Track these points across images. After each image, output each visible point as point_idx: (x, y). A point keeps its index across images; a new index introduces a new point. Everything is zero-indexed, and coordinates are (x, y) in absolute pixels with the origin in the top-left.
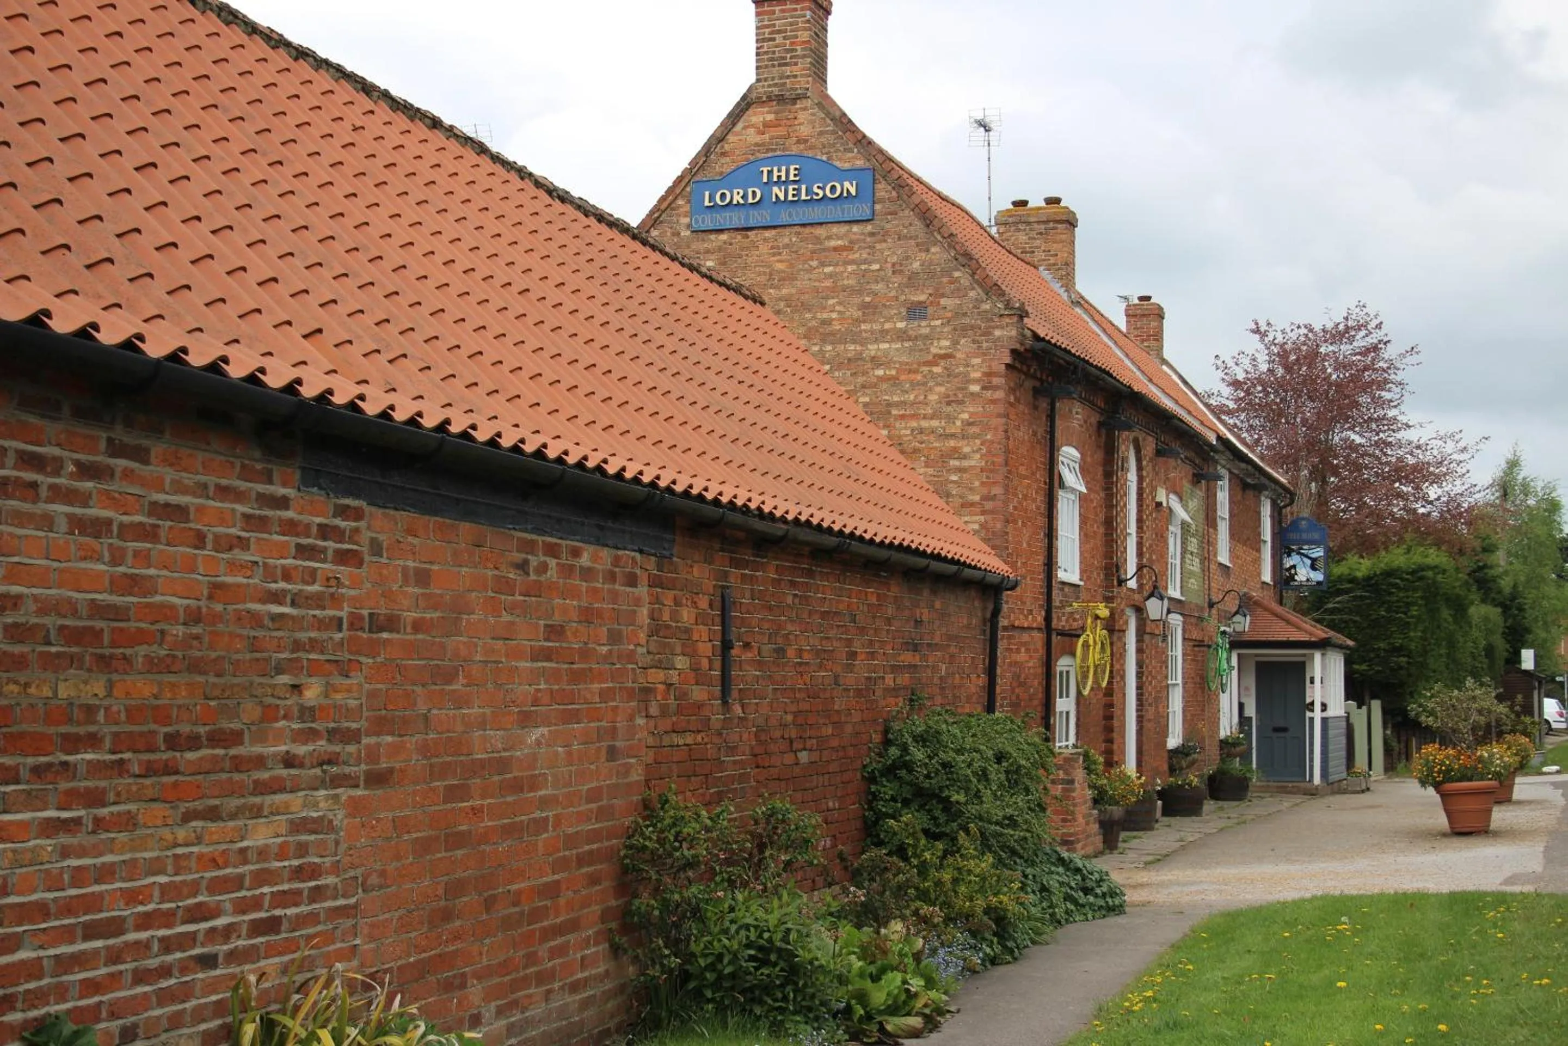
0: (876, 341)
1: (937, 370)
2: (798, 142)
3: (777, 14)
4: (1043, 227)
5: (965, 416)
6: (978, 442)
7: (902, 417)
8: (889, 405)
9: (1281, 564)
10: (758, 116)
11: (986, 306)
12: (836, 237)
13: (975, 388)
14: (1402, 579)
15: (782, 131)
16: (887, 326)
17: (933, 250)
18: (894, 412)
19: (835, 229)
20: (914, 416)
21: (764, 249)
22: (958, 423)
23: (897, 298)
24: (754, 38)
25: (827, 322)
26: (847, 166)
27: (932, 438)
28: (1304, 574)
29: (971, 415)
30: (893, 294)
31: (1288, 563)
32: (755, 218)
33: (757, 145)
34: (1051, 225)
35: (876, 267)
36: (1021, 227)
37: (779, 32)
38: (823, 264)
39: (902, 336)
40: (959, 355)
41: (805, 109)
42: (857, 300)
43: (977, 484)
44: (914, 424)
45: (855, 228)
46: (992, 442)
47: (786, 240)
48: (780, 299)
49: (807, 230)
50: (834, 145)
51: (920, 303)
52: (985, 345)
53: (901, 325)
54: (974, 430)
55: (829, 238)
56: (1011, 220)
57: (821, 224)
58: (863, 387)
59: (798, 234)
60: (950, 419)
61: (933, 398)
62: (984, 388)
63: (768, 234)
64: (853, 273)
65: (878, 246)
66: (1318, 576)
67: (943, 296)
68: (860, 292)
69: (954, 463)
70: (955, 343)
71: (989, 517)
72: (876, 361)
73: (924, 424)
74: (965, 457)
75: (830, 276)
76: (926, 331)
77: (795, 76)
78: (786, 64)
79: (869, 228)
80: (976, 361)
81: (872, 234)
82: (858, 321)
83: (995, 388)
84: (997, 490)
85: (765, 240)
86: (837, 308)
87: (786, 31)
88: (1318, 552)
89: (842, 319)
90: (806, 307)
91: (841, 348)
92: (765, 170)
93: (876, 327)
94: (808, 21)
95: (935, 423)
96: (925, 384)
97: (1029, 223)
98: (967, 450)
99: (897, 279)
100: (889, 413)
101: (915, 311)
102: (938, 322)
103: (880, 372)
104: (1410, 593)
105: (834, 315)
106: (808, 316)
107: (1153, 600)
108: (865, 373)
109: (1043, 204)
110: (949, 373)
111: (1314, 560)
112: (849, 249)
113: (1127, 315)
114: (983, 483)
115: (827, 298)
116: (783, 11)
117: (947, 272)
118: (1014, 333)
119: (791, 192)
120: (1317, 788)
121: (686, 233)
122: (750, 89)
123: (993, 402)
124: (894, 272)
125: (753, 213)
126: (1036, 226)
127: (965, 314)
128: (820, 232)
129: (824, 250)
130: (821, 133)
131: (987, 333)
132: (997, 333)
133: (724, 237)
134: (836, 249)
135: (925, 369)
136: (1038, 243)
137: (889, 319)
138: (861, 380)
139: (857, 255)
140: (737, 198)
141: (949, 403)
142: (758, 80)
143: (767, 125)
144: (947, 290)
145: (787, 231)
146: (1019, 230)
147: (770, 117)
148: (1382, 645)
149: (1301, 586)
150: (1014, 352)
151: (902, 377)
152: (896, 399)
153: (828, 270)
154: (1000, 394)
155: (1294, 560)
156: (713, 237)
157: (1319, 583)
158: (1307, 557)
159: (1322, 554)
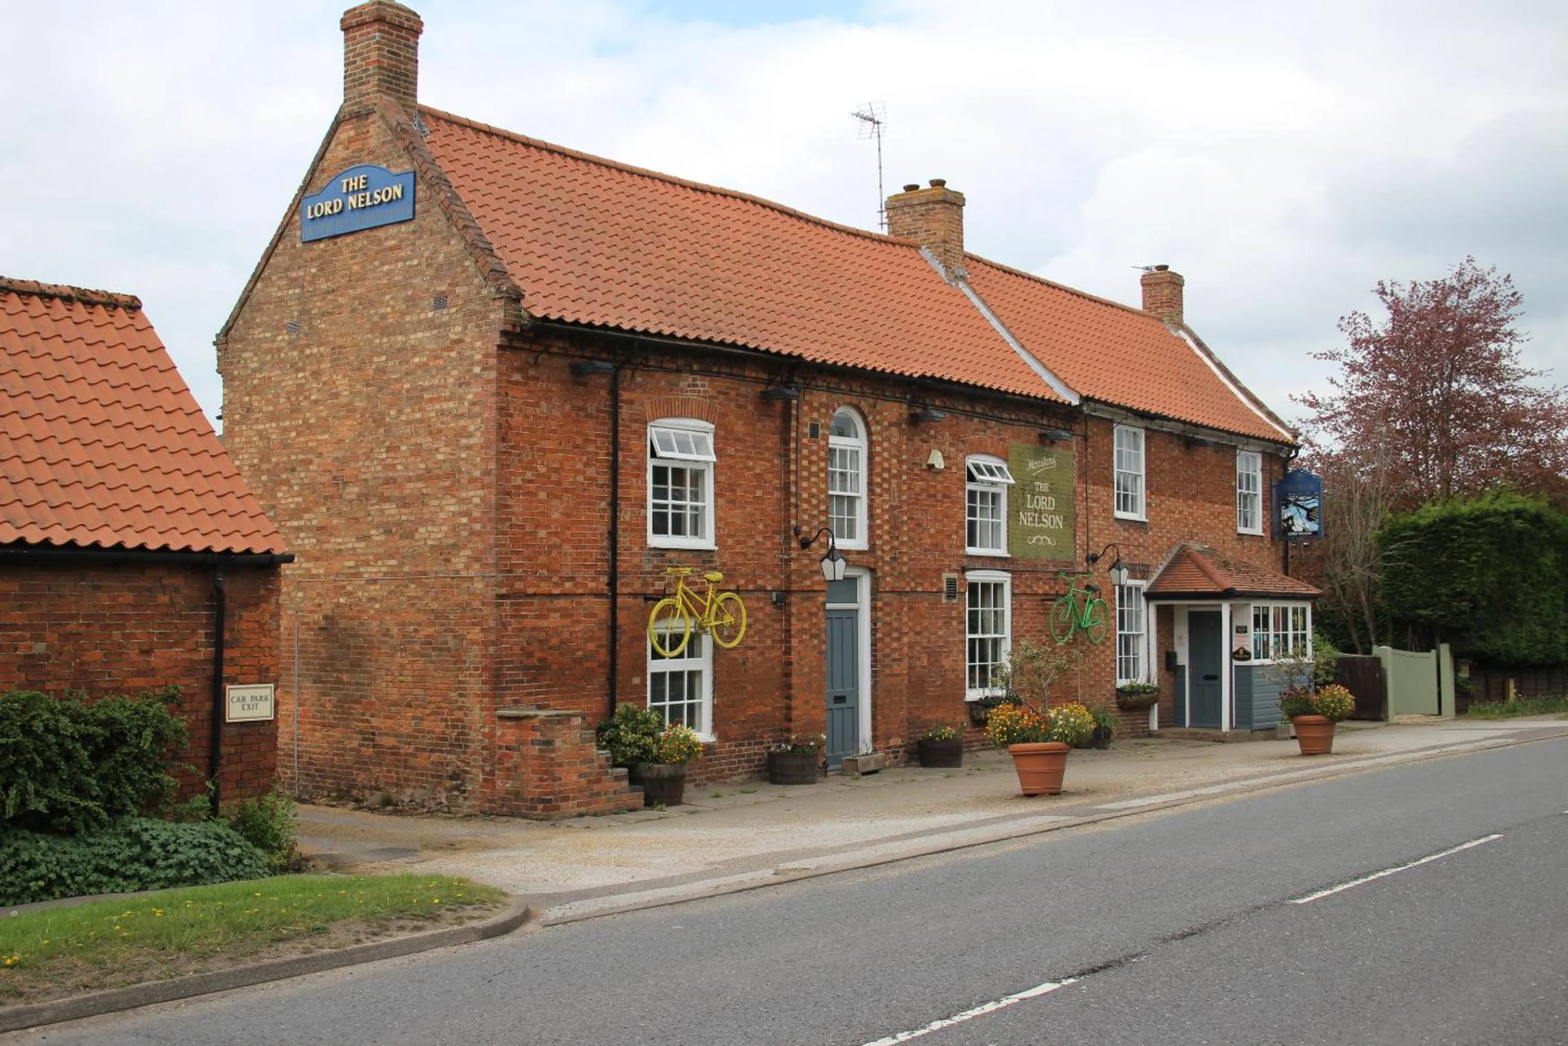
0: (415, 332)
1: (453, 354)
2: (369, 154)
3: (358, 39)
4: (924, 208)
5: (470, 396)
6: (479, 420)
7: (431, 400)
8: (424, 389)
9: (1280, 516)
10: (346, 133)
11: (485, 292)
12: (390, 238)
13: (477, 370)
14: (1464, 526)
15: (358, 145)
16: (422, 316)
17: (452, 242)
18: (426, 396)
19: (392, 230)
20: (439, 399)
21: (346, 253)
22: (466, 404)
23: (428, 290)
24: (343, 62)
25: (384, 317)
26: (398, 171)
27: (449, 418)
28: (1300, 524)
29: (476, 394)
30: (426, 286)
31: (1286, 514)
32: (339, 226)
33: (344, 159)
34: (931, 206)
35: (415, 262)
36: (906, 210)
37: (359, 55)
38: (382, 264)
39: (431, 325)
40: (468, 339)
41: (373, 123)
42: (402, 295)
43: (478, 460)
44: (437, 406)
45: (403, 228)
46: (488, 420)
47: (360, 244)
48: (355, 299)
49: (374, 233)
50: (390, 154)
51: (443, 292)
52: (484, 328)
53: (430, 315)
54: (476, 409)
55: (387, 239)
56: (898, 204)
57: (381, 226)
58: (407, 374)
59: (368, 237)
60: (461, 399)
61: (450, 380)
62: (483, 369)
63: (349, 239)
64: (402, 269)
65: (417, 243)
66: (1313, 527)
67: (457, 285)
68: (405, 287)
69: (464, 441)
70: (465, 328)
71: (486, 491)
72: (415, 350)
73: (445, 406)
74: (470, 435)
75: (387, 274)
76: (445, 319)
77: (368, 94)
78: (363, 84)
79: (412, 226)
80: (478, 344)
81: (414, 232)
82: (403, 314)
83: (490, 369)
84: (492, 466)
85: (347, 245)
86: (392, 303)
87: (362, 53)
88: (1313, 504)
89: (394, 312)
90: (372, 304)
91: (393, 339)
92: (345, 181)
93: (415, 318)
94: (378, 42)
95: (451, 405)
96: (445, 368)
97: (912, 206)
98: (472, 428)
99: (430, 272)
100: (422, 397)
101: (441, 301)
102: (454, 310)
103: (417, 360)
104: (1472, 540)
105: (389, 310)
106: (373, 312)
107: (827, 561)
108: (407, 362)
109: (929, 186)
110: (461, 358)
111: (1309, 511)
112: (398, 247)
113: (1143, 285)
114: (482, 459)
115: (384, 294)
116: (361, 35)
117: (460, 262)
118: (502, 315)
119: (361, 199)
120: (1225, 735)
121: (299, 245)
122: (341, 108)
123: (489, 381)
124: (427, 266)
125: (338, 219)
126: (918, 208)
127: (471, 301)
128: (381, 234)
129: (384, 250)
130: (384, 143)
131: (485, 317)
132: (492, 316)
133: (322, 245)
134: (391, 249)
135: (445, 354)
136: (920, 224)
137: (423, 310)
138: (405, 367)
139: (403, 254)
140: (328, 211)
141: (460, 386)
142: (345, 101)
143: (351, 140)
144: (460, 280)
145: (360, 236)
146: (905, 213)
147: (352, 133)
148: (1444, 591)
149: (1298, 536)
150: (504, 333)
151: (431, 364)
152: (427, 384)
153: (386, 268)
154: (493, 375)
155: (1291, 511)
156: (315, 246)
157: (1315, 533)
158: (1303, 507)
159: (1316, 505)
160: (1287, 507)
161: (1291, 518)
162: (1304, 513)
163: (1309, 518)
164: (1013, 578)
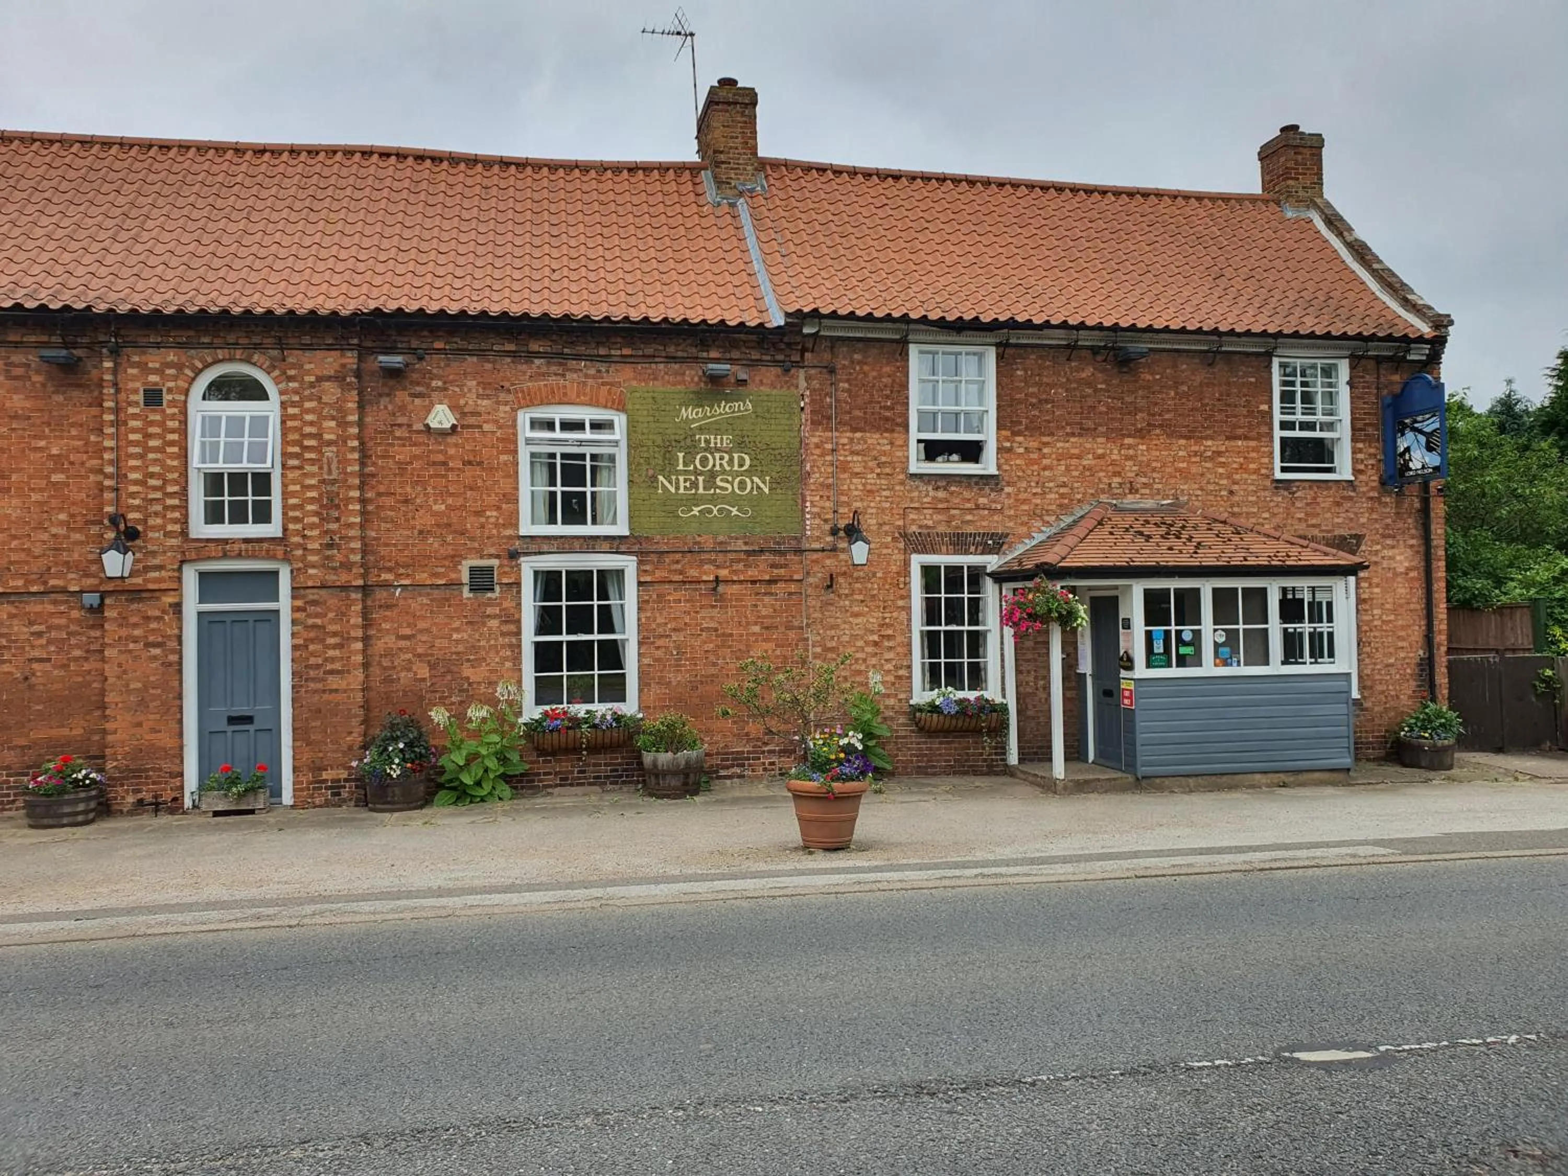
28: (1419, 458)
31: (1402, 444)
66: (1434, 460)
88: (1432, 425)
111: (1429, 436)
149: (1417, 476)
155: (1407, 440)
157: (1436, 469)
158: (1421, 432)
159: (1437, 425)
160: (1403, 435)
161: (1408, 450)
162: (1423, 439)
163: (1429, 449)
164: (640, 563)
